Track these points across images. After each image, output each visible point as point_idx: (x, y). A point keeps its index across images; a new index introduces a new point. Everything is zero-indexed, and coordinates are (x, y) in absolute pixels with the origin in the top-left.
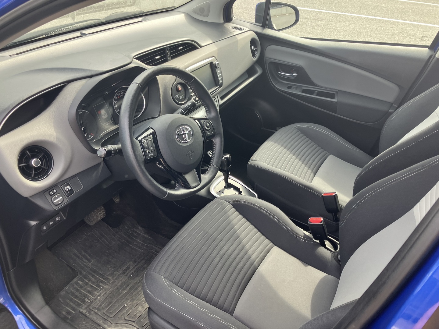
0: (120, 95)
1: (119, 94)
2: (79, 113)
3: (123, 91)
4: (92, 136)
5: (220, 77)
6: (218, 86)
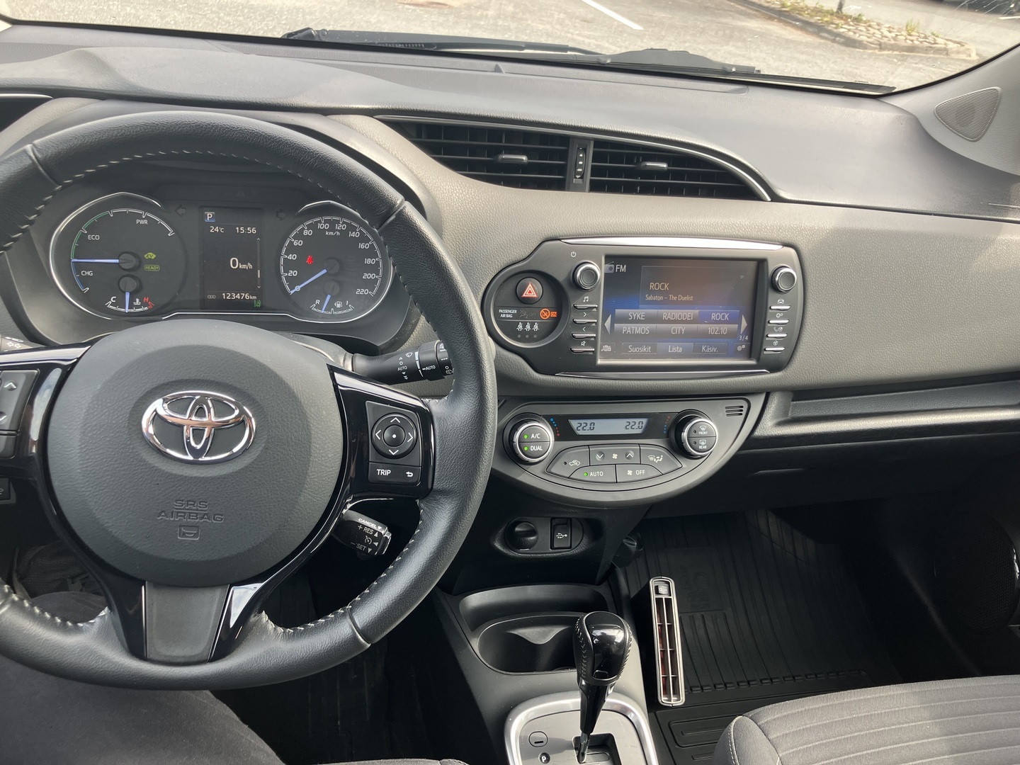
0: (329, 230)
1: (326, 226)
2: (138, 221)
3: (344, 223)
4: (143, 304)
5: (776, 331)
6: (752, 360)
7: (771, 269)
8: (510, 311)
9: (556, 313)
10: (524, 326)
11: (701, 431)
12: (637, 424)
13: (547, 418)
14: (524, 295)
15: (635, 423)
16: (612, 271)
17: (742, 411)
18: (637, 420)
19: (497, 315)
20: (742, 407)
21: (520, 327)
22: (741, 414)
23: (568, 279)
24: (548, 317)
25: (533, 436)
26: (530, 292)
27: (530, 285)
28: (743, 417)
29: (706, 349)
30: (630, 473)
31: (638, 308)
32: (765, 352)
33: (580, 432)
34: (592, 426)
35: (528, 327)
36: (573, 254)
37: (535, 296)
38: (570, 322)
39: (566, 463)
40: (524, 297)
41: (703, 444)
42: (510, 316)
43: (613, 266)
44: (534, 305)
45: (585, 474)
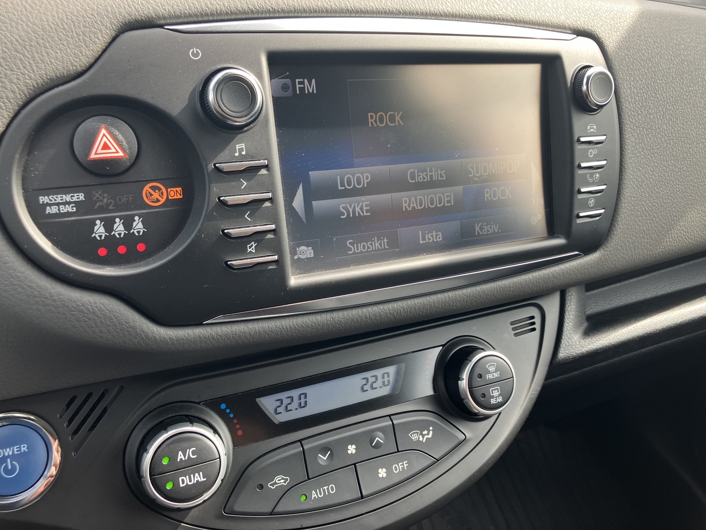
5: (590, 180)
6: (558, 237)
7: (570, 71)
8: (68, 198)
9: (179, 189)
10: (109, 226)
11: (489, 372)
12: (380, 380)
13: (214, 405)
14: (93, 156)
15: (376, 377)
16: (289, 93)
17: (534, 323)
18: (379, 372)
19: (36, 214)
20: (533, 317)
21: (100, 230)
22: (534, 329)
23: (190, 106)
24: (162, 201)
25: (181, 456)
26: (106, 147)
27: (103, 131)
28: (537, 333)
29: (481, 229)
30: (382, 473)
31: (352, 166)
32: (579, 221)
33: (284, 417)
34: (303, 401)
35: (119, 228)
36: (195, 54)
37: (121, 154)
38: (212, 204)
39: (261, 487)
40: (96, 161)
41: (495, 395)
42: (69, 209)
43: (288, 81)
44: (124, 178)
45: (304, 498)
